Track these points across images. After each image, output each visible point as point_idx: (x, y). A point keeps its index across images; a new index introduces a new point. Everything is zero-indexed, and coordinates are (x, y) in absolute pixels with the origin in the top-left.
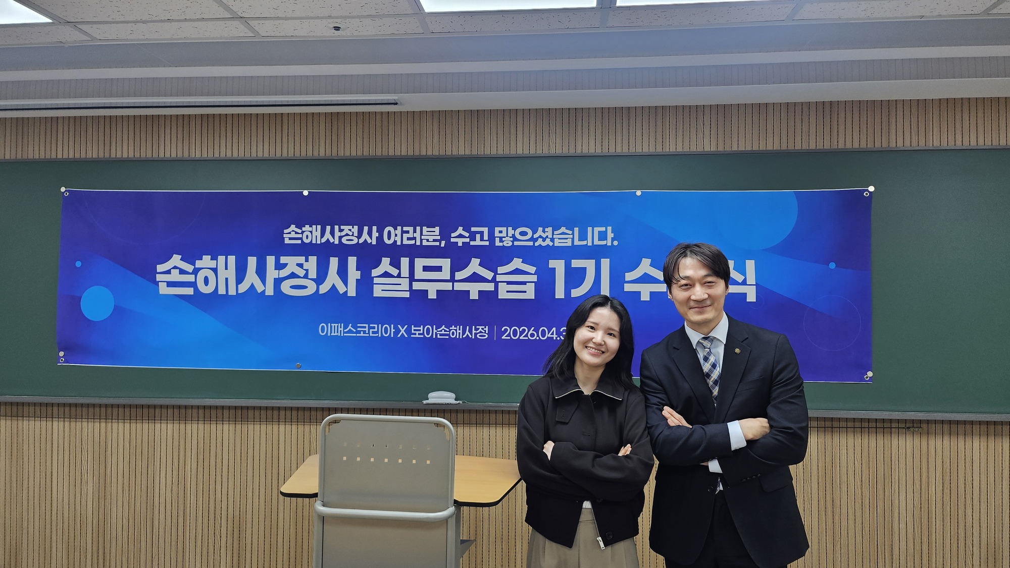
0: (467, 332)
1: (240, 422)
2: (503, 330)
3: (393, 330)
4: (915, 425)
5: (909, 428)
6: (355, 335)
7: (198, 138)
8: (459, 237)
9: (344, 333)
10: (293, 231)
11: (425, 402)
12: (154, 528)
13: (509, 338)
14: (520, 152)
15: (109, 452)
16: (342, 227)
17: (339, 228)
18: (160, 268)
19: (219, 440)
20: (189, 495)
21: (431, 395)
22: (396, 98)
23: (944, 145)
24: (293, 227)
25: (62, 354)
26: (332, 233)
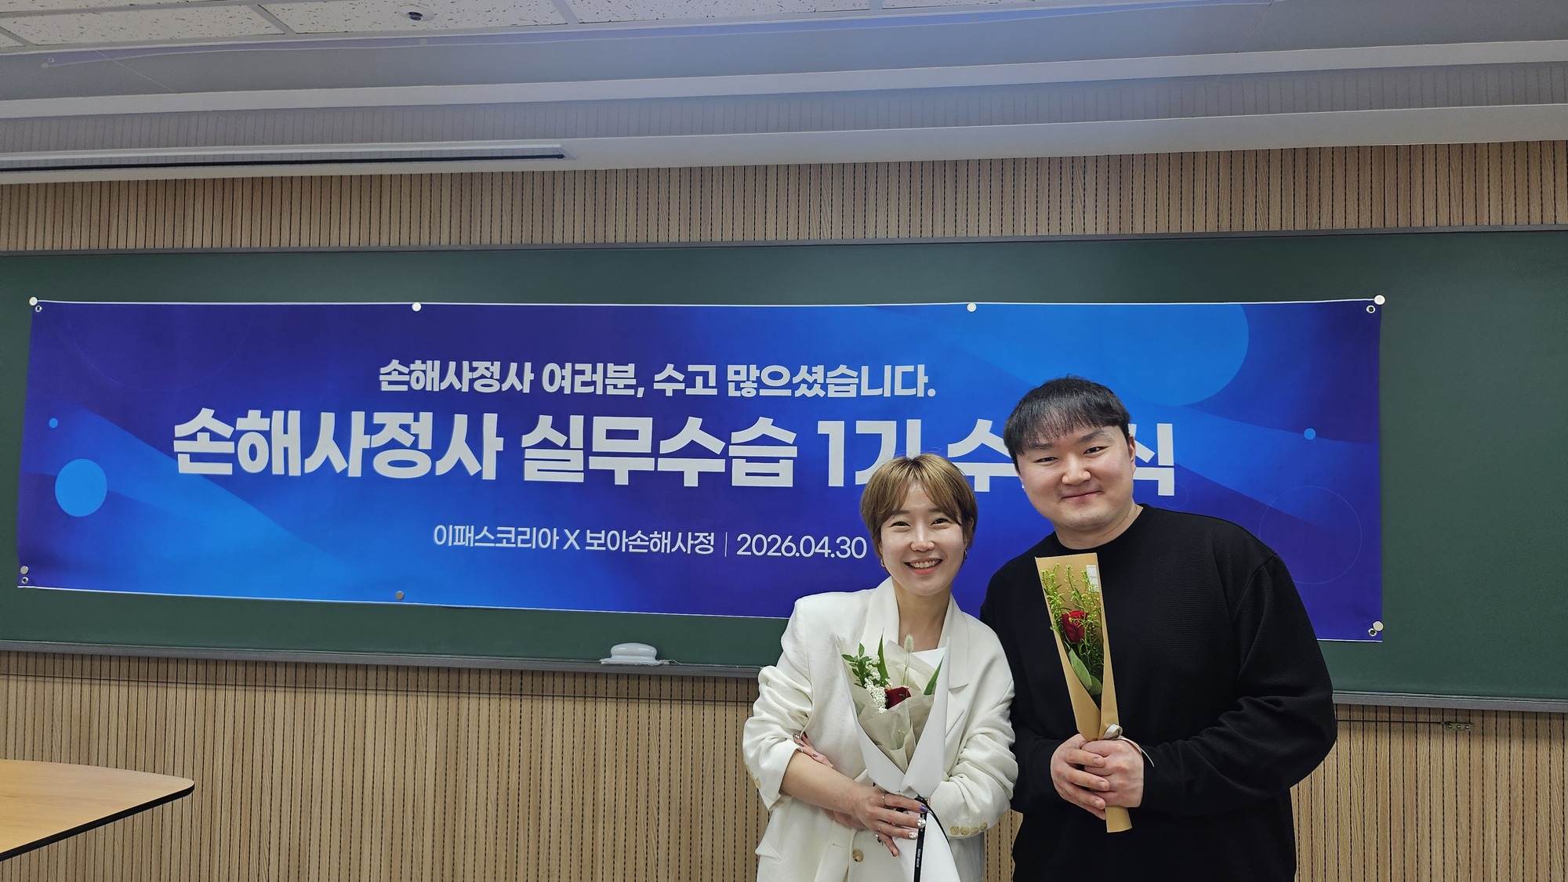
0: (679, 543)
1: (304, 690)
2: (739, 539)
3: (556, 538)
4: (1460, 719)
5: (1448, 723)
6: (493, 545)
7: (247, 215)
8: (668, 381)
9: (475, 541)
10: (395, 370)
11: (603, 661)
12: (163, 862)
13: (749, 553)
14: (771, 237)
15: (94, 735)
16: (475, 364)
17: (470, 365)
18: (181, 430)
19: (269, 718)
20: (219, 809)
21: (616, 649)
22: (558, 146)
23: (1510, 223)
24: (395, 364)
25: (24, 570)
26: (459, 374)
